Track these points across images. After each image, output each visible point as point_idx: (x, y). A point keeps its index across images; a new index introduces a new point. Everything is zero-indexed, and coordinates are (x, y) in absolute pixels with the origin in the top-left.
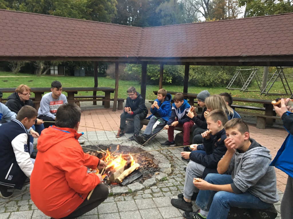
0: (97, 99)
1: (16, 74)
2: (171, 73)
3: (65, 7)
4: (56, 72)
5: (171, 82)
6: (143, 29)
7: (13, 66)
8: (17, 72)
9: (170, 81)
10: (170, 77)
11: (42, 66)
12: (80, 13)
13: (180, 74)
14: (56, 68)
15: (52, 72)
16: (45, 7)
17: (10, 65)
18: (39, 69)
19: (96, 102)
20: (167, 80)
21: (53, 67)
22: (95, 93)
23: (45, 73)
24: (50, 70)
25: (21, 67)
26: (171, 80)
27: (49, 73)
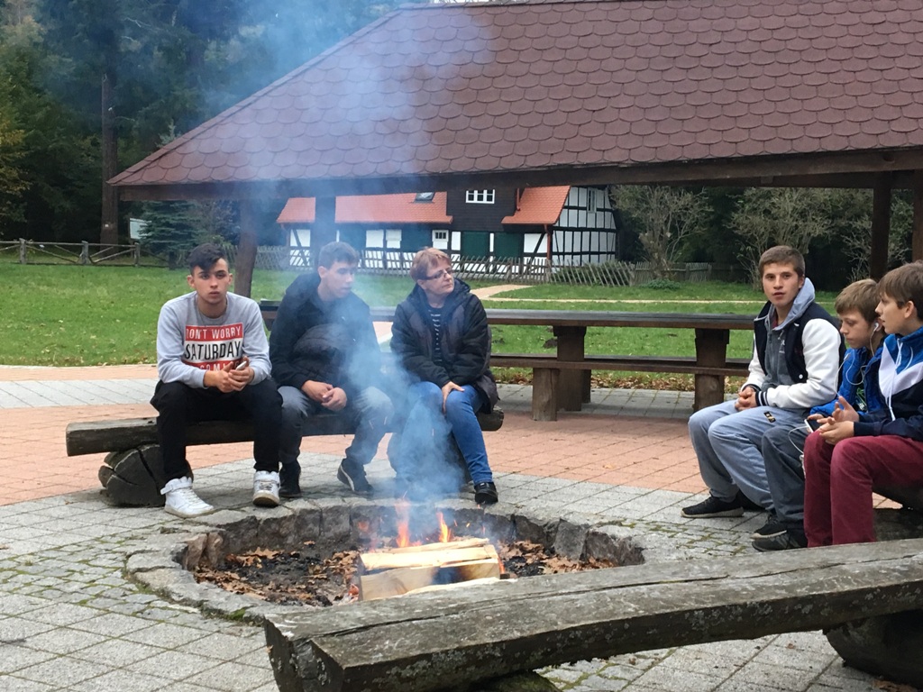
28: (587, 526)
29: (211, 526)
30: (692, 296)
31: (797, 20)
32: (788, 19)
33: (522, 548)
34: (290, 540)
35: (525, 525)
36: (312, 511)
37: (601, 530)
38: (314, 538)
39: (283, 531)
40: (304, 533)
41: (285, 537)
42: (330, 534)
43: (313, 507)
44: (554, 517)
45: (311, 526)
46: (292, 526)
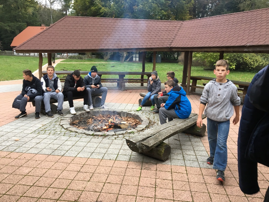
0: (144, 81)
1: (106, 60)
2: (236, 59)
3: (147, 2)
4: (137, 59)
5: (235, 68)
6: (183, 22)
7: (104, 54)
8: (107, 59)
9: (233, 67)
10: (234, 63)
11: (125, 54)
12: (160, 6)
13: (245, 60)
14: (138, 56)
15: (134, 59)
16: (131, 3)
17: (103, 54)
18: (123, 57)
19: (143, 84)
20: (231, 66)
21: (135, 54)
22: (142, 77)
23: (128, 60)
24: (133, 57)
25: (110, 55)
26: (235, 66)
27: (131, 60)
28: (127, 112)
29: (69, 118)
30: (95, 62)
31: (134, 24)
32: (133, 24)
33: (116, 116)
34: (79, 118)
35: (116, 112)
36: (82, 113)
37: (129, 112)
38: (83, 118)
39: (78, 117)
40: (81, 117)
41: (78, 118)
42: (85, 117)
43: (81, 113)
44: (120, 111)
45: (82, 116)
46: (79, 116)
